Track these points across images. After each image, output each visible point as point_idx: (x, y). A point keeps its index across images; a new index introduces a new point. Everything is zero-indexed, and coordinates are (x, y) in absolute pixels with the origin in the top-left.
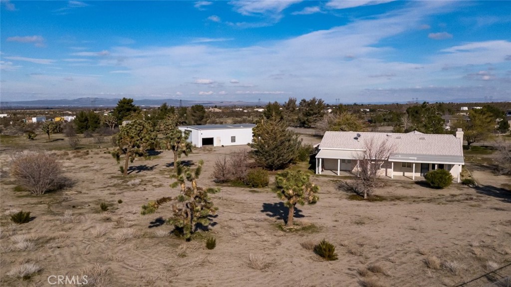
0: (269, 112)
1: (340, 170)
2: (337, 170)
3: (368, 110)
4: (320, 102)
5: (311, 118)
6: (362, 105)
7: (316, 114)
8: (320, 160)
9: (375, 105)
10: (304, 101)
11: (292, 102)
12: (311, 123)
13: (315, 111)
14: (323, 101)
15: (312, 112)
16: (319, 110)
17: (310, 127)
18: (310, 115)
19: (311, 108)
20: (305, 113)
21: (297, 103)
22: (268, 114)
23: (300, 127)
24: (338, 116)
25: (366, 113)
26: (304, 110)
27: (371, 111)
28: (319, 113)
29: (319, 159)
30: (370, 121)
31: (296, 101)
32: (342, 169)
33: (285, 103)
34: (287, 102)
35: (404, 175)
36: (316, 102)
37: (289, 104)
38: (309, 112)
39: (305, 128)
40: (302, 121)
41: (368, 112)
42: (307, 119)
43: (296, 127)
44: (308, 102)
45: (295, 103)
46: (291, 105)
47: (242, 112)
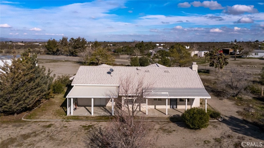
0: (49, 46)
1: (94, 106)
2: (91, 106)
3: (112, 45)
4: (83, 40)
5: (77, 50)
6: (108, 42)
7: (80, 47)
8: (72, 100)
9: (115, 42)
10: (73, 39)
11: (64, 39)
12: (77, 53)
13: (80, 46)
14: (85, 39)
15: (78, 46)
16: (82, 45)
17: (76, 56)
18: (76, 48)
19: (78, 44)
20: (73, 47)
21: (68, 40)
22: (48, 47)
23: (70, 55)
24: (94, 49)
25: (111, 47)
26: (73, 45)
27: (113, 45)
28: (82, 47)
29: (70, 99)
30: (115, 52)
31: (67, 39)
32: (96, 104)
33: (60, 40)
34: (62, 40)
35: (155, 108)
36: (80, 40)
37: (62, 41)
38: (76, 46)
39: (74, 56)
40: (72, 52)
41: (112, 46)
42: (75, 51)
43: (67, 55)
44: (75, 40)
45: (67, 40)
46: (64, 42)
47: (38, 45)
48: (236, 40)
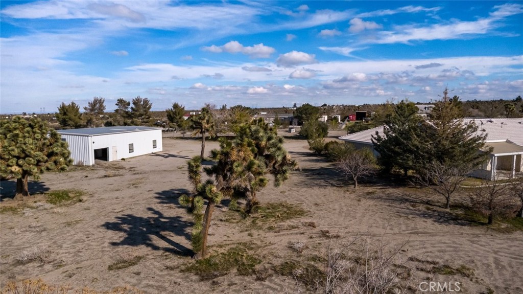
15: (138, 114)
38: (133, 114)
48: (295, 104)
